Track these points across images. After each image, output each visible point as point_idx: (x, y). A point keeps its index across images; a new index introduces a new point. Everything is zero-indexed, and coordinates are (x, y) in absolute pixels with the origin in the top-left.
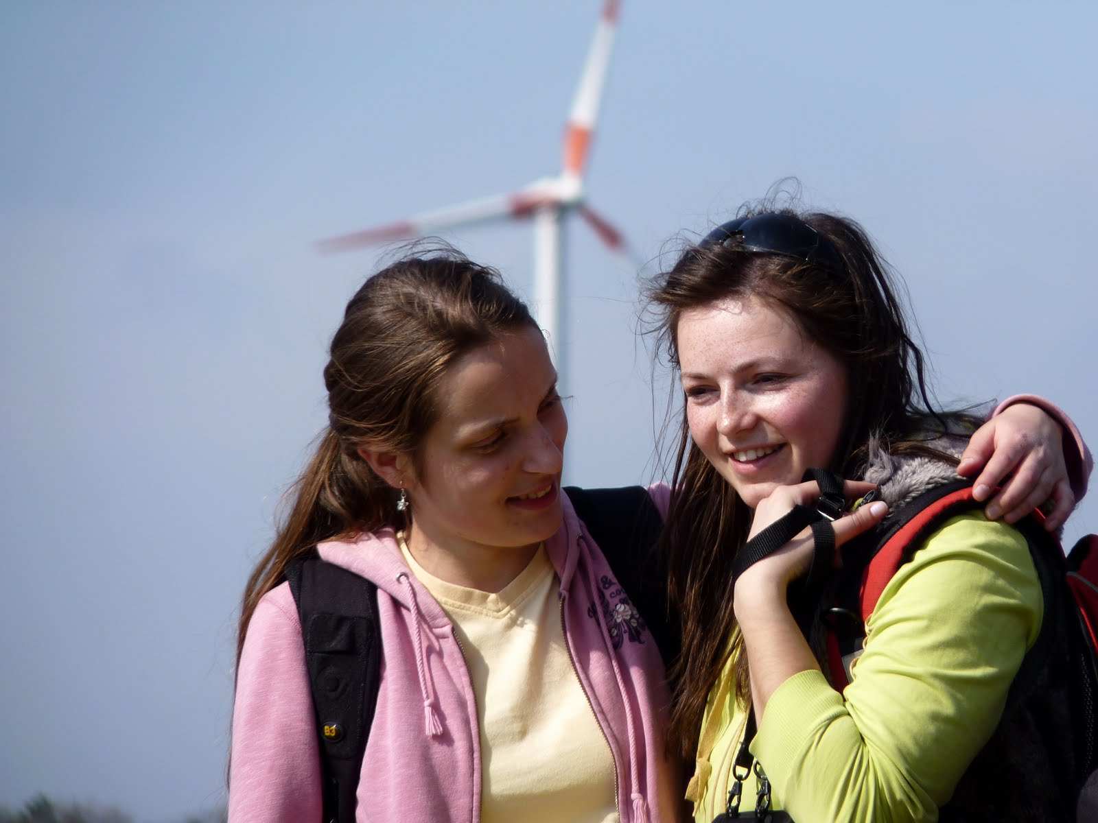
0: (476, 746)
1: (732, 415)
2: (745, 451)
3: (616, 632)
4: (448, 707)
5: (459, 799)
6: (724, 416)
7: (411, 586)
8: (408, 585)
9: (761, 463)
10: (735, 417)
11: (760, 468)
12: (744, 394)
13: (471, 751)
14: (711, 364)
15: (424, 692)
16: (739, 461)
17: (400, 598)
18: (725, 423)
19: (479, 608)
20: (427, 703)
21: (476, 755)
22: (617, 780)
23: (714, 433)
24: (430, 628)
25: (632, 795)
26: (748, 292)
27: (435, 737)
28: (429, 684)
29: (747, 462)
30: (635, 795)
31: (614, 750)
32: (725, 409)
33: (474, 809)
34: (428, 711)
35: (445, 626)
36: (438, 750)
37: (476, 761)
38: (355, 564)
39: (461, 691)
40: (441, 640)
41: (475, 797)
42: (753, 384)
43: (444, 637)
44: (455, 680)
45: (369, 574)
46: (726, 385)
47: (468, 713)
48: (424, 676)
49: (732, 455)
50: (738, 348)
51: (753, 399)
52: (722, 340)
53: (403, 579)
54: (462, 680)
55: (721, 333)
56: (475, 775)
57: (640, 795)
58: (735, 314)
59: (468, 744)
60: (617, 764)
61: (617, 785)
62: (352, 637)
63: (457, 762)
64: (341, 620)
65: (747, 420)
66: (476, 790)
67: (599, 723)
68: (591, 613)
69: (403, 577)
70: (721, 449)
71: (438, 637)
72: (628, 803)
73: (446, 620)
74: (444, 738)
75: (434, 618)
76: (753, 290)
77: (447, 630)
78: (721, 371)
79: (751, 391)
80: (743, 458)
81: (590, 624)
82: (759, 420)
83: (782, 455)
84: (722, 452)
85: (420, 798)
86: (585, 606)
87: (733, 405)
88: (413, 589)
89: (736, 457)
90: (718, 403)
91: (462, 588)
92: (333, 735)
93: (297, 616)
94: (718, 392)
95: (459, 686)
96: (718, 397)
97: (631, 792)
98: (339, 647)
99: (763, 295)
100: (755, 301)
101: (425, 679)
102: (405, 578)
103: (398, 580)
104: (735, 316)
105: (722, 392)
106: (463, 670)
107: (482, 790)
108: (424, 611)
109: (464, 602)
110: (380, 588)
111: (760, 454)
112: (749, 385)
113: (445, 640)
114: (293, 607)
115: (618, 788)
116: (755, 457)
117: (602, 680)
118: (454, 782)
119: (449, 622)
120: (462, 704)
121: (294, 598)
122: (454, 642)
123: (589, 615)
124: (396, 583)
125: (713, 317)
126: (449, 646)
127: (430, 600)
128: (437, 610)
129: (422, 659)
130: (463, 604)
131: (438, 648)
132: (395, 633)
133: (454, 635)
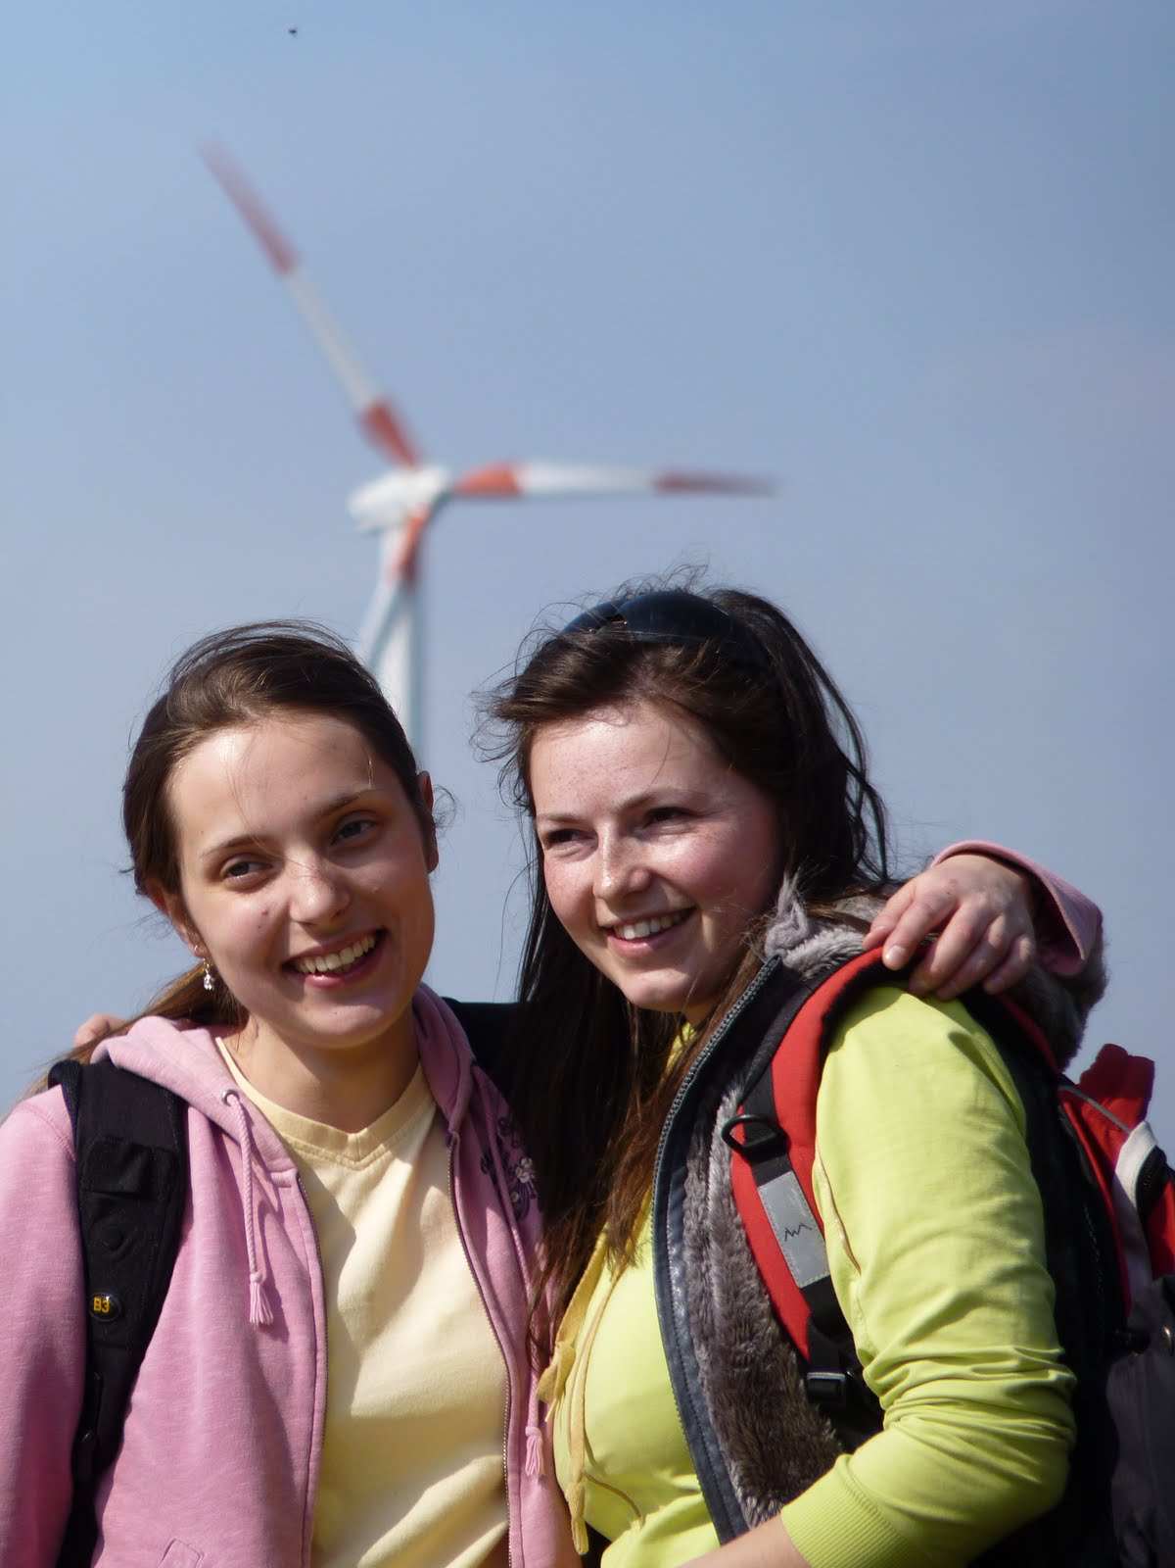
0: (320, 1344)
1: (616, 872)
2: (633, 922)
3: (517, 1196)
4: (285, 1288)
5: (294, 1417)
6: (605, 873)
7: (243, 1108)
8: (240, 1107)
9: (657, 941)
10: (621, 873)
11: (657, 948)
12: (632, 843)
13: (314, 1349)
14: (585, 800)
15: (251, 1262)
16: (625, 940)
17: (225, 1125)
18: (607, 883)
19: (331, 1153)
20: (253, 1277)
21: (320, 1356)
22: (510, 1406)
23: (588, 899)
24: (267, 1172)
25: (527, 1429)
26: (637, 696)
27: (263, 1327)
28: (260, 1251)
29: (636, 940)
30: (531, 1429)
31: (509, 1363)
32: (605, 864)
33: (314, 1433)
34: (255, 1289)
35: (286, 1170)
36: (267, 1346)
37: (320, 1365)
38: (162, 1073)
39: (304, 1264)
40: (280, 1189)
41: (317, 1416)
42: (645, 827)
43: (284, 1185)
44: (297, 1248)
45: (180, 1089)
46: (606, 830)
47: (311, 1297)
48: (253, 1238)
49: (611, 930)
50: (625, 775)
51: (644, 850)
52: (601, 766)
53: (231, 1099)
54: (306, 1249)
55: (599, 756)
56: (317, 1385)
57: (537, 1429)
58: (620, 726)
59: (309, 1340)
60: (512, 1384)
61: (509, 1414)
62: (148, 1173)
63: (293, 1365)
64: (135, 1150)
65: (638, 878)
66: (318, 1405)
67: (492, 1323)
68: (485, 1168)
69: (232, 1096)
70: (597, 922)
71: (277, 1186)
72: (521, 1439)
73: (288, 1161)
74: (276, 1328)
75: (273, 1158)
76: (644, 694)
77: (289, 1175)
78: (599, 810)
79: (642, 838)
80: (630, 933)
81: (484, 1181)
82: (654, 878)
83: (686, 930)
84: (598, 926)
85: (240, 1413)
86: (478, 1156)
87: (617, 856)
88: (246, 1114)
89: (618, 933)
90: (595, 855)
91: (311, 1122)
92: (107, 1311)
93: (72, 1135)
94: (593, 841)
95: (302, 1257)
96: (595, 847)
97: (526, 1425)
98: (126, 1188)
99: (656, 700)
100: (646, 711)
101: (253, 1244)
102: (235, 1098)
103: (225, 1100)
104: (619, 729)
105: (600, 837)
106: (308, 1234)
107: (326, 1406)
108: (259, 1146)
109: (311, 1142)
110: (193, 1107)
111: (655, 926)
112: (639, 831)
113: (286, 1189)
114: (65, 1121)
115: (509, 1417)
116: (648, 933)
117: (498, 1262)
118: (287, 1393)
119: (292, 1165)
120: (304, 1282)
121: (69, 1110)
122: (298, 1194)
123: (482, 1168)
124: (222, 1103)
125: (588, 730)
126: (291, 1199)
127: (268, 1131)
128: (277, 1146)
129: (252, 1214)
130: (309, 1145)
131: (275, 1204)
132: (214, 1176)
133: (298, 1183)
